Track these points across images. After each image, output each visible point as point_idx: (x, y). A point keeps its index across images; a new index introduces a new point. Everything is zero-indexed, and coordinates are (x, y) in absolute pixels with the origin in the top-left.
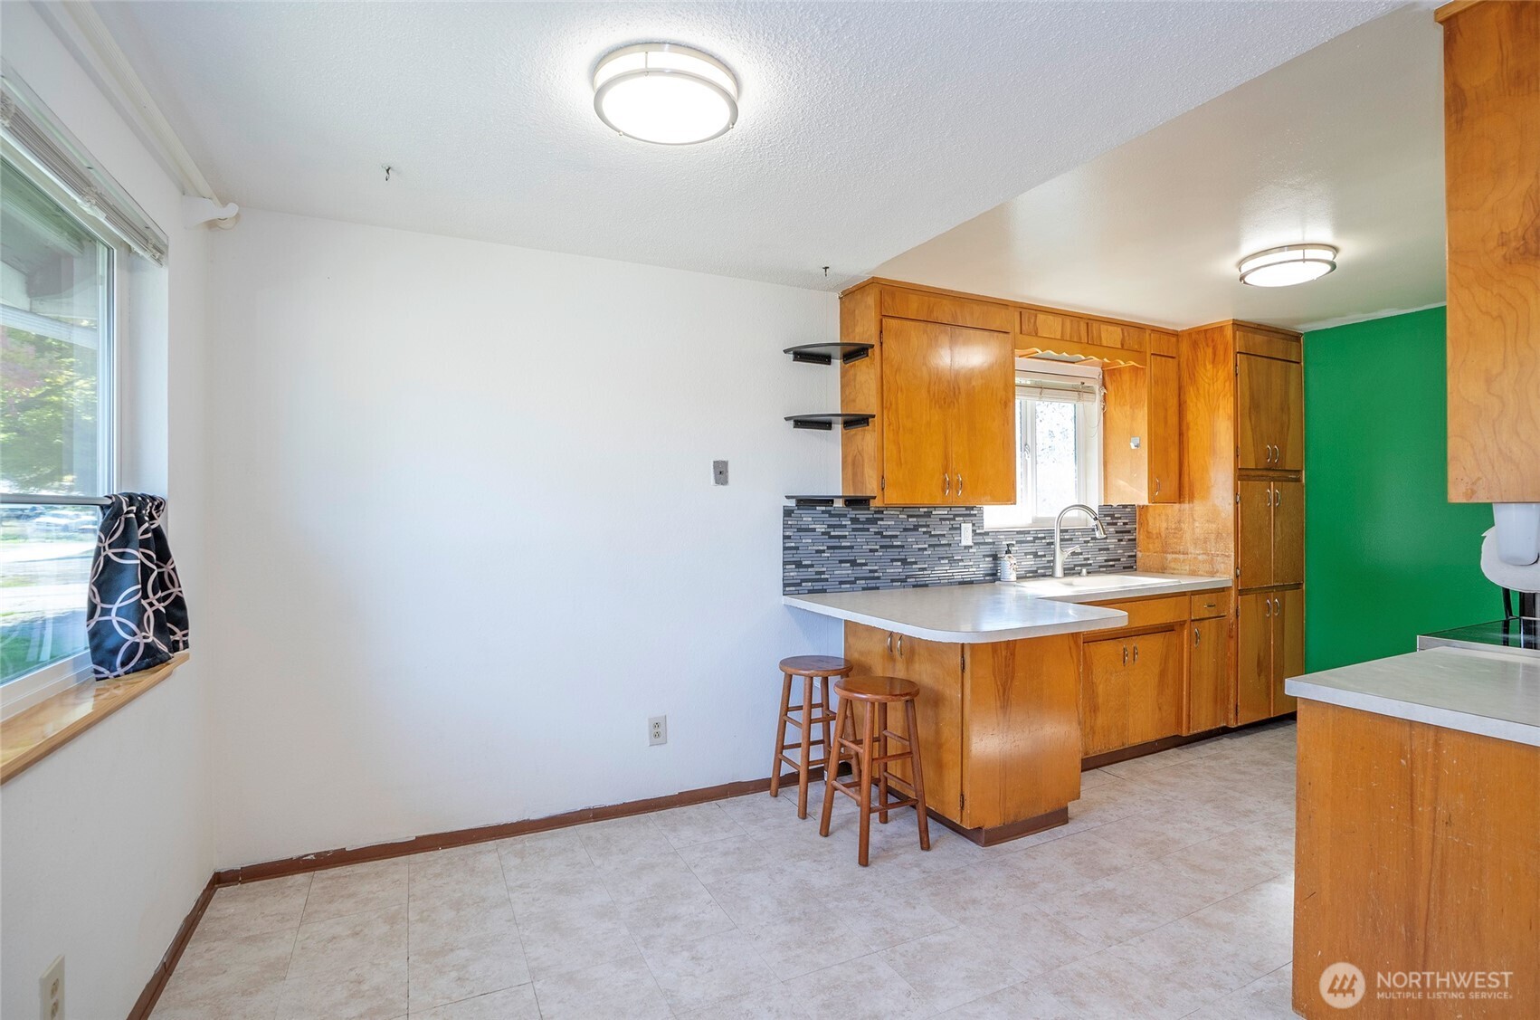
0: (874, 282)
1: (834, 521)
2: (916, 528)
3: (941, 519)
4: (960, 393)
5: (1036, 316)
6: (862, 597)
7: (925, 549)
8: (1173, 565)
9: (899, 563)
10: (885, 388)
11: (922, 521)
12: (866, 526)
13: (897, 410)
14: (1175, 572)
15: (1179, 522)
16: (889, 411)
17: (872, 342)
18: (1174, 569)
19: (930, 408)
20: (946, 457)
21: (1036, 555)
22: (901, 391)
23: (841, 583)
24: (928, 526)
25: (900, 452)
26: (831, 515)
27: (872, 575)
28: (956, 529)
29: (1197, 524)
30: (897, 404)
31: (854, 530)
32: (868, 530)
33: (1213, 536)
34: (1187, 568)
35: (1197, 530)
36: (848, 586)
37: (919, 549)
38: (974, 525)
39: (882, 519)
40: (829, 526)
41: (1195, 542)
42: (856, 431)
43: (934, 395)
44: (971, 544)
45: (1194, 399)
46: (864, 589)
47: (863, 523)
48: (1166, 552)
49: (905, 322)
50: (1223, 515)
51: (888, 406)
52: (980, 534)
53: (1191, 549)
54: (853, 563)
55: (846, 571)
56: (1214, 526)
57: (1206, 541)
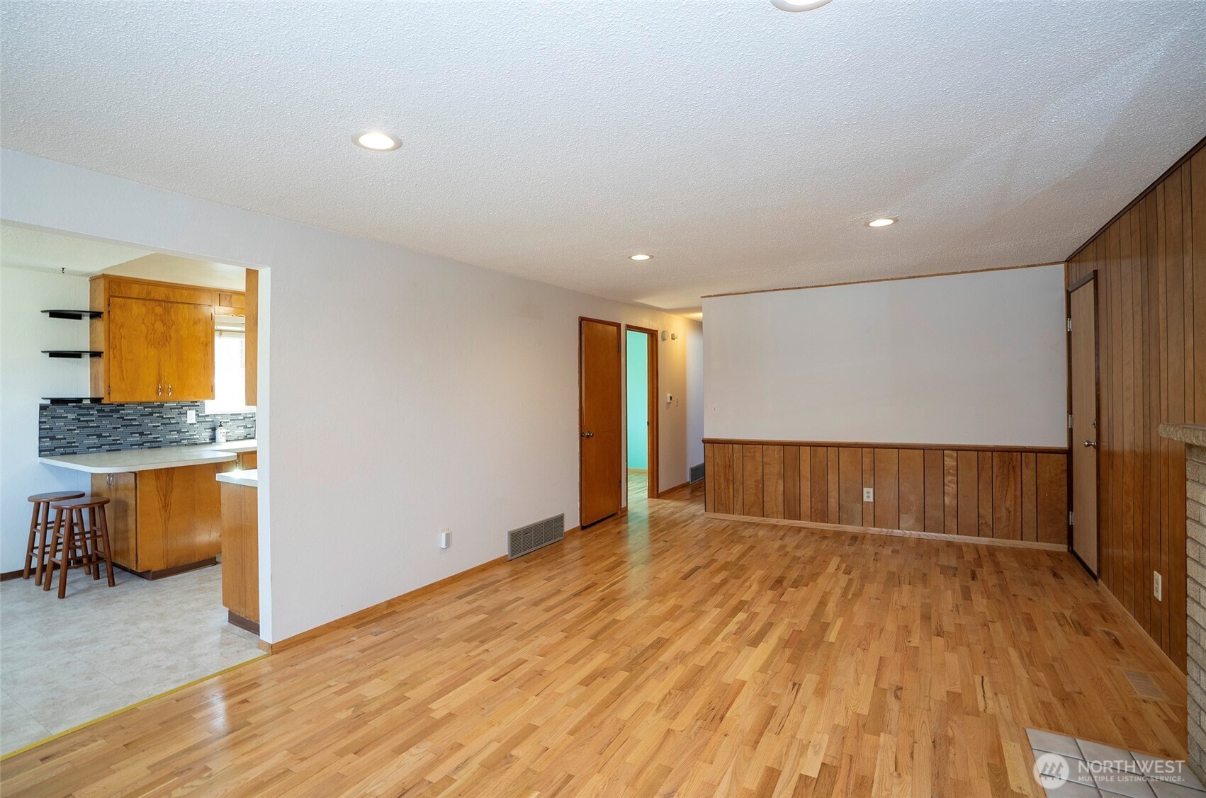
0: (104, 276)
1: (85, 412)
2: (151, 414)
3: (171, 409)
4: (171, 339)
5: (231, 296)
6: (106, 456)
7: (159, 426)
9: (138, 435)
10: (111, 337)
11: (157, 410)
12: (111, 414)
13: (121, 349)
16: (114, 349)
17: (102, 310)
19: (147, 348)
20: (159, 374)
21: (245, 427)
22: (124, 338)
23: (88, 448)
24: (161, 413)
25: (122, 373)
26: (80, 408)
27: (114, 442)
28: (184, 414)
30: (120, 345)
31: (99, 416)
32: (112, 416)
36: (95, 449)
37: (154, 426)
38: (197, 411)
39: (124, 410)
40: (78, 415)
42: (96, 359)
43: (150, 341)
44: (195, 422)
46: (108, 451)
47: (108, 412)
49: (127, 300)
51: (114, 346)
52: (202, 416)
54: (99, 436)
55: (94, 440)
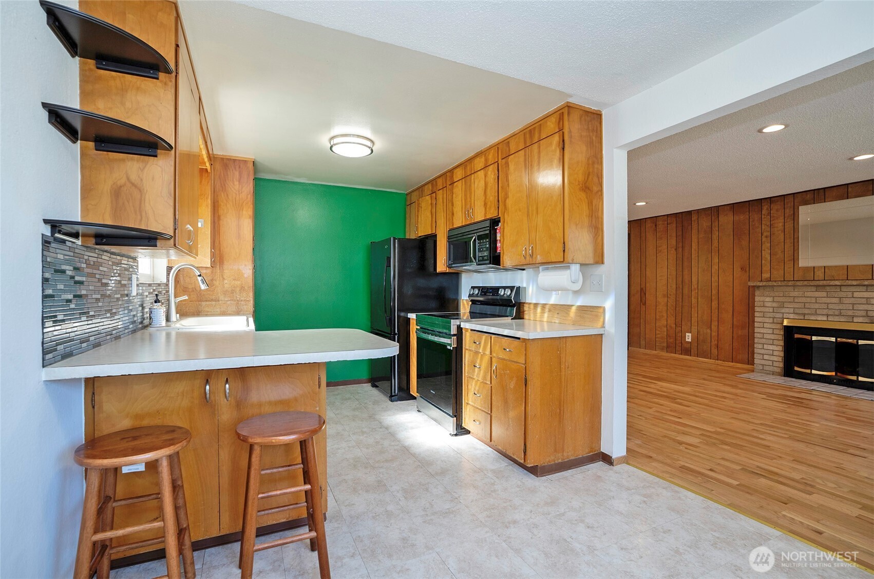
8: (206, 309)
14: (208, 313)
15: (212, 280)
18: (208, 312)
29: (226, 281)
33: (238, 289)
34: (218, 310)
35: (226, 286)
41: (225, 293)
45: (225, 202)
48: (201, 301)
50: (245, 276)
53: (222, 298)
56: (239, 282)
57: (233, 292)
